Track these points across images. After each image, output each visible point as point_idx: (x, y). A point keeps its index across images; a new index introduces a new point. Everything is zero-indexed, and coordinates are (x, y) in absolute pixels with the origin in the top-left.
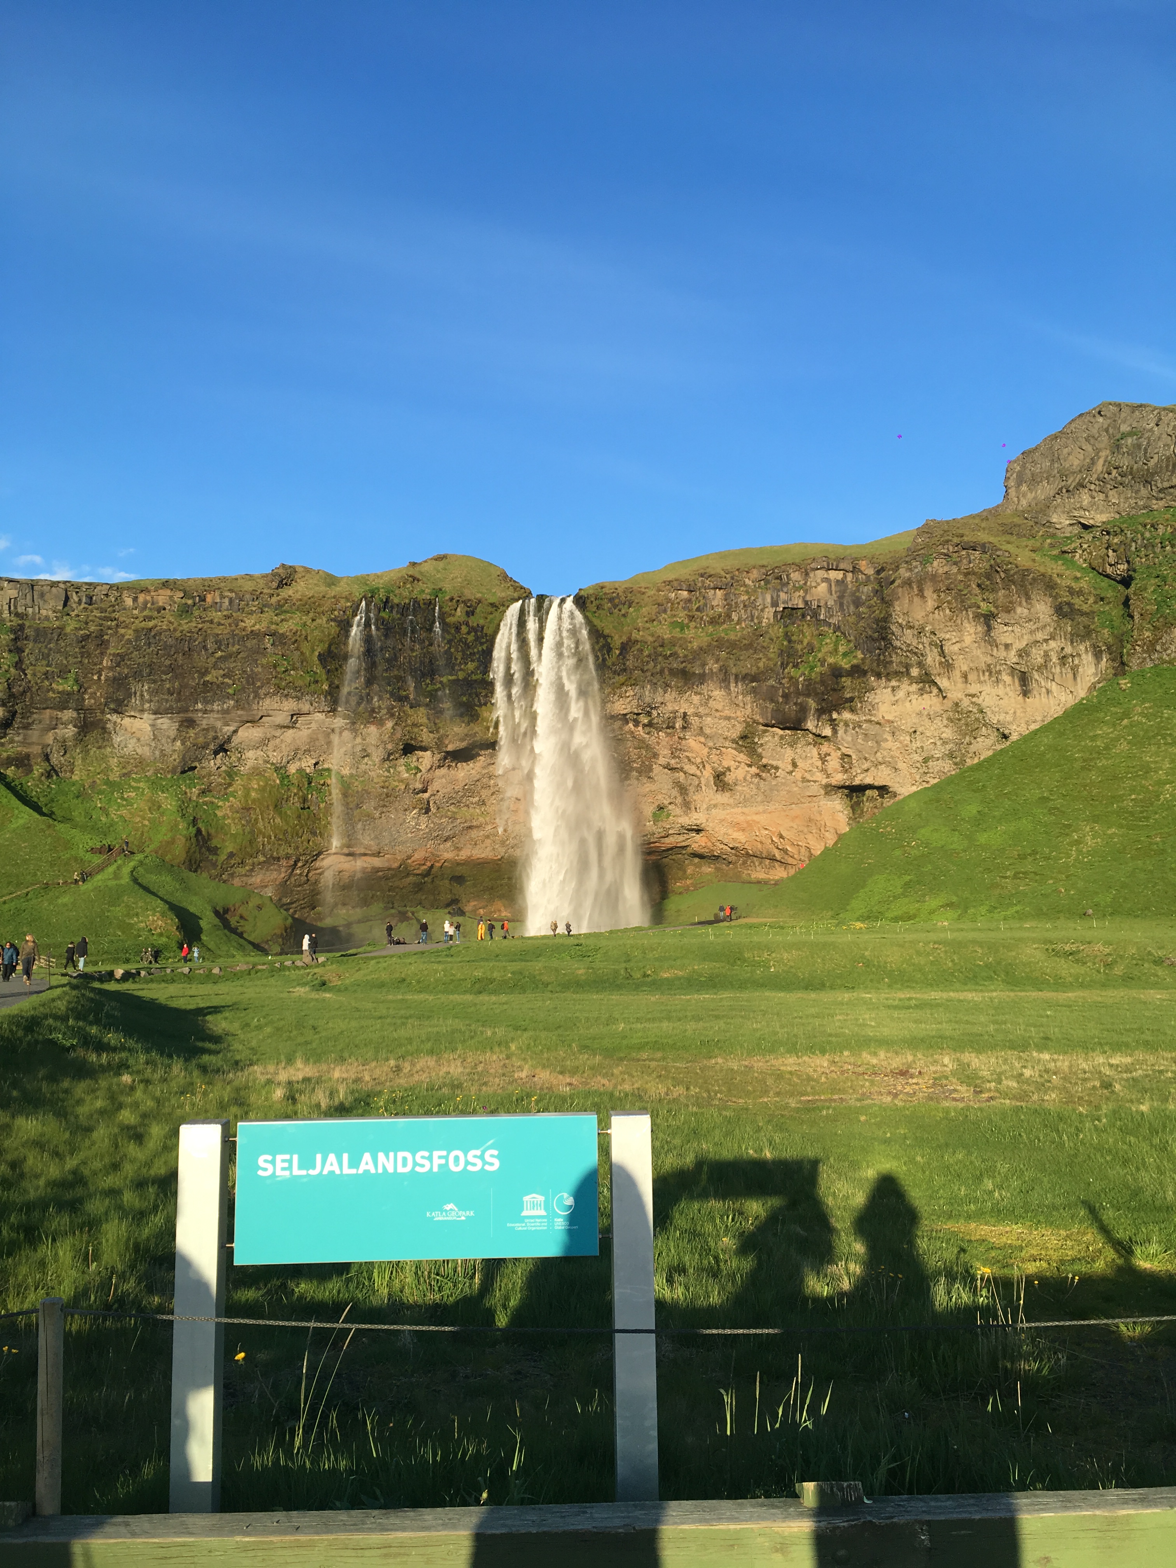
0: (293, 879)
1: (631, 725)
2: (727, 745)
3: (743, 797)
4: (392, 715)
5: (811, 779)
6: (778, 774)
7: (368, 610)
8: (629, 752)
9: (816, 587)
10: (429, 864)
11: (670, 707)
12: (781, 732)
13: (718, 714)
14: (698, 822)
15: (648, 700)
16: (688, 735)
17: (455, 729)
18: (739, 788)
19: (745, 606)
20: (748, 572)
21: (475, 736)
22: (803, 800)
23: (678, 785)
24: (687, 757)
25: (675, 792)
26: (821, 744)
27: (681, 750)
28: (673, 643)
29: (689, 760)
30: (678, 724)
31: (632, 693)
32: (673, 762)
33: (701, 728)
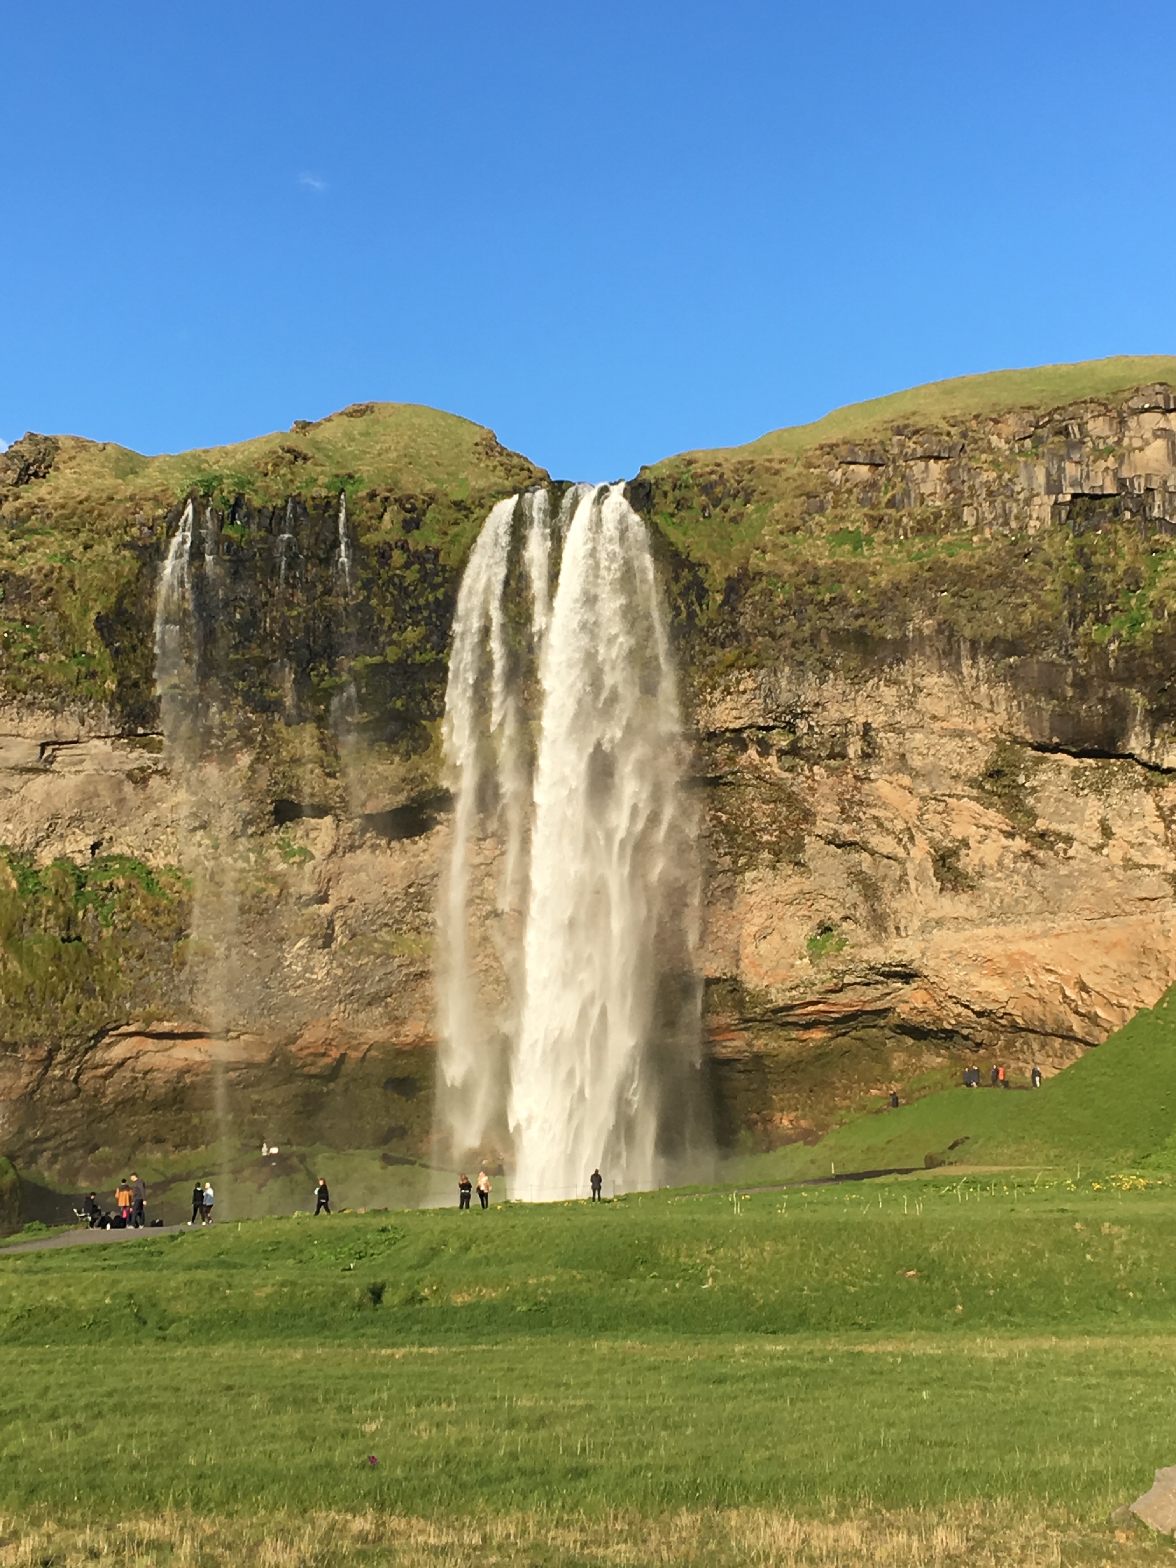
0: (46, 1089)
1: (752, 752)
2: (959, 792)
3: (997, 902)
4: (249, 741)
5: (1145, 862)
6: (1071, 853)
7: (198, 523)
8: (751, 811)
9: (1141, 449)
10: (335, 1054)
11: (834, 713)
12: (1074, 762)
13: (937, 726)
14: (905, 958)
15: (785, 697)
16: (875, 771)
17: (380, 768)
18: (989, 883)
19: (990, 493)
20: (996, 422)
21: (423, 781)
22: (1127, 908)
23: (858, 877)
24: (875, 818)
25: (853, 894)
26: (1161, 785)
27: (861, 803)
28: (836, 575)
29: (880, 825)
30: (854, 749)
31: (751, 684)
32: (845, 829)
33: (903, 756)
